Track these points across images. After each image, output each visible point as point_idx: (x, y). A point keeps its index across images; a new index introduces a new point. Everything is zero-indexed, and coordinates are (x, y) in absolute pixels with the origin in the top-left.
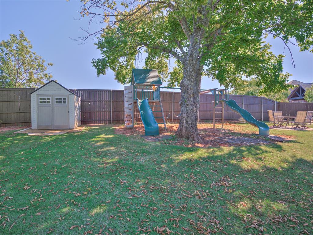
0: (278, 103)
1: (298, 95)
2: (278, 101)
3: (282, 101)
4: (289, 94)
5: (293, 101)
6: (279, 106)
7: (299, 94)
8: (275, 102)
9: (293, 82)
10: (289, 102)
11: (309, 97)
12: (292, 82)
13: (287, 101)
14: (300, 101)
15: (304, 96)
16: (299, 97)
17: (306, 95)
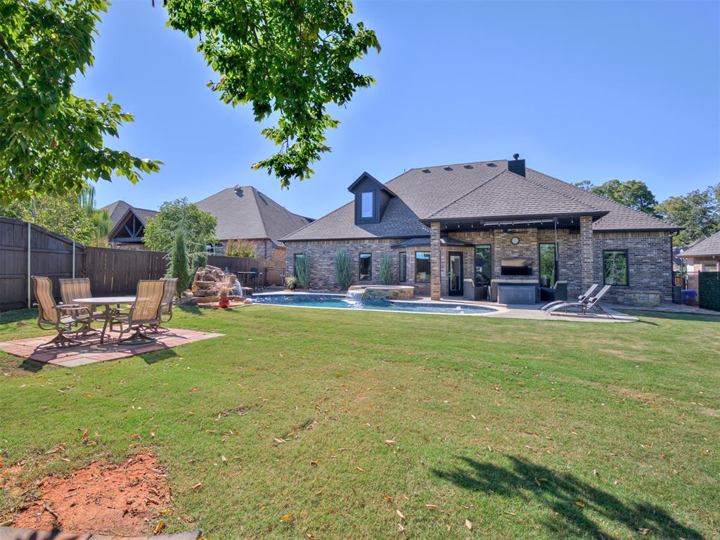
0: (81, 249)
1: (130, 233)
2: (83, 242)
3: (93, 244)
4: (110, 229)
5: (118, 245)
6: (84, 256)
7: (132, 230)
8: (72, 244)
9: (118, 205)
10: (110, 247)
11: (150, 238)
12: (116, 204)
13: (106, 244)
14: (133, 247)
15: (141, 234)
16: (130, 236)
17: (146, 234)
